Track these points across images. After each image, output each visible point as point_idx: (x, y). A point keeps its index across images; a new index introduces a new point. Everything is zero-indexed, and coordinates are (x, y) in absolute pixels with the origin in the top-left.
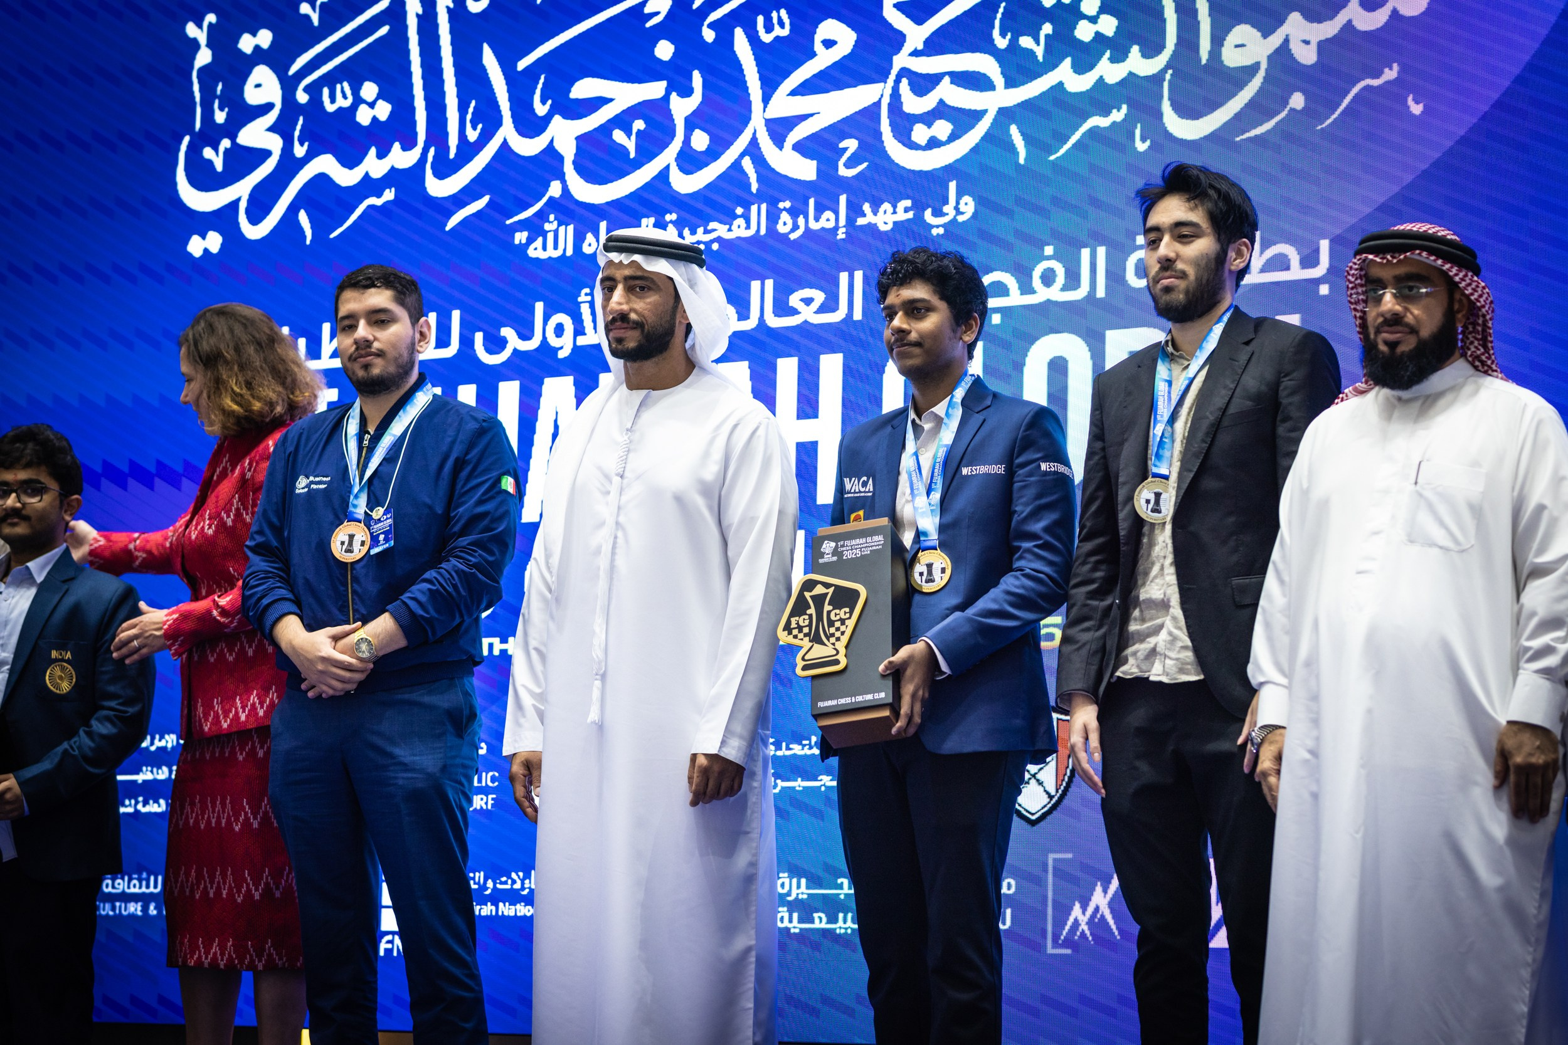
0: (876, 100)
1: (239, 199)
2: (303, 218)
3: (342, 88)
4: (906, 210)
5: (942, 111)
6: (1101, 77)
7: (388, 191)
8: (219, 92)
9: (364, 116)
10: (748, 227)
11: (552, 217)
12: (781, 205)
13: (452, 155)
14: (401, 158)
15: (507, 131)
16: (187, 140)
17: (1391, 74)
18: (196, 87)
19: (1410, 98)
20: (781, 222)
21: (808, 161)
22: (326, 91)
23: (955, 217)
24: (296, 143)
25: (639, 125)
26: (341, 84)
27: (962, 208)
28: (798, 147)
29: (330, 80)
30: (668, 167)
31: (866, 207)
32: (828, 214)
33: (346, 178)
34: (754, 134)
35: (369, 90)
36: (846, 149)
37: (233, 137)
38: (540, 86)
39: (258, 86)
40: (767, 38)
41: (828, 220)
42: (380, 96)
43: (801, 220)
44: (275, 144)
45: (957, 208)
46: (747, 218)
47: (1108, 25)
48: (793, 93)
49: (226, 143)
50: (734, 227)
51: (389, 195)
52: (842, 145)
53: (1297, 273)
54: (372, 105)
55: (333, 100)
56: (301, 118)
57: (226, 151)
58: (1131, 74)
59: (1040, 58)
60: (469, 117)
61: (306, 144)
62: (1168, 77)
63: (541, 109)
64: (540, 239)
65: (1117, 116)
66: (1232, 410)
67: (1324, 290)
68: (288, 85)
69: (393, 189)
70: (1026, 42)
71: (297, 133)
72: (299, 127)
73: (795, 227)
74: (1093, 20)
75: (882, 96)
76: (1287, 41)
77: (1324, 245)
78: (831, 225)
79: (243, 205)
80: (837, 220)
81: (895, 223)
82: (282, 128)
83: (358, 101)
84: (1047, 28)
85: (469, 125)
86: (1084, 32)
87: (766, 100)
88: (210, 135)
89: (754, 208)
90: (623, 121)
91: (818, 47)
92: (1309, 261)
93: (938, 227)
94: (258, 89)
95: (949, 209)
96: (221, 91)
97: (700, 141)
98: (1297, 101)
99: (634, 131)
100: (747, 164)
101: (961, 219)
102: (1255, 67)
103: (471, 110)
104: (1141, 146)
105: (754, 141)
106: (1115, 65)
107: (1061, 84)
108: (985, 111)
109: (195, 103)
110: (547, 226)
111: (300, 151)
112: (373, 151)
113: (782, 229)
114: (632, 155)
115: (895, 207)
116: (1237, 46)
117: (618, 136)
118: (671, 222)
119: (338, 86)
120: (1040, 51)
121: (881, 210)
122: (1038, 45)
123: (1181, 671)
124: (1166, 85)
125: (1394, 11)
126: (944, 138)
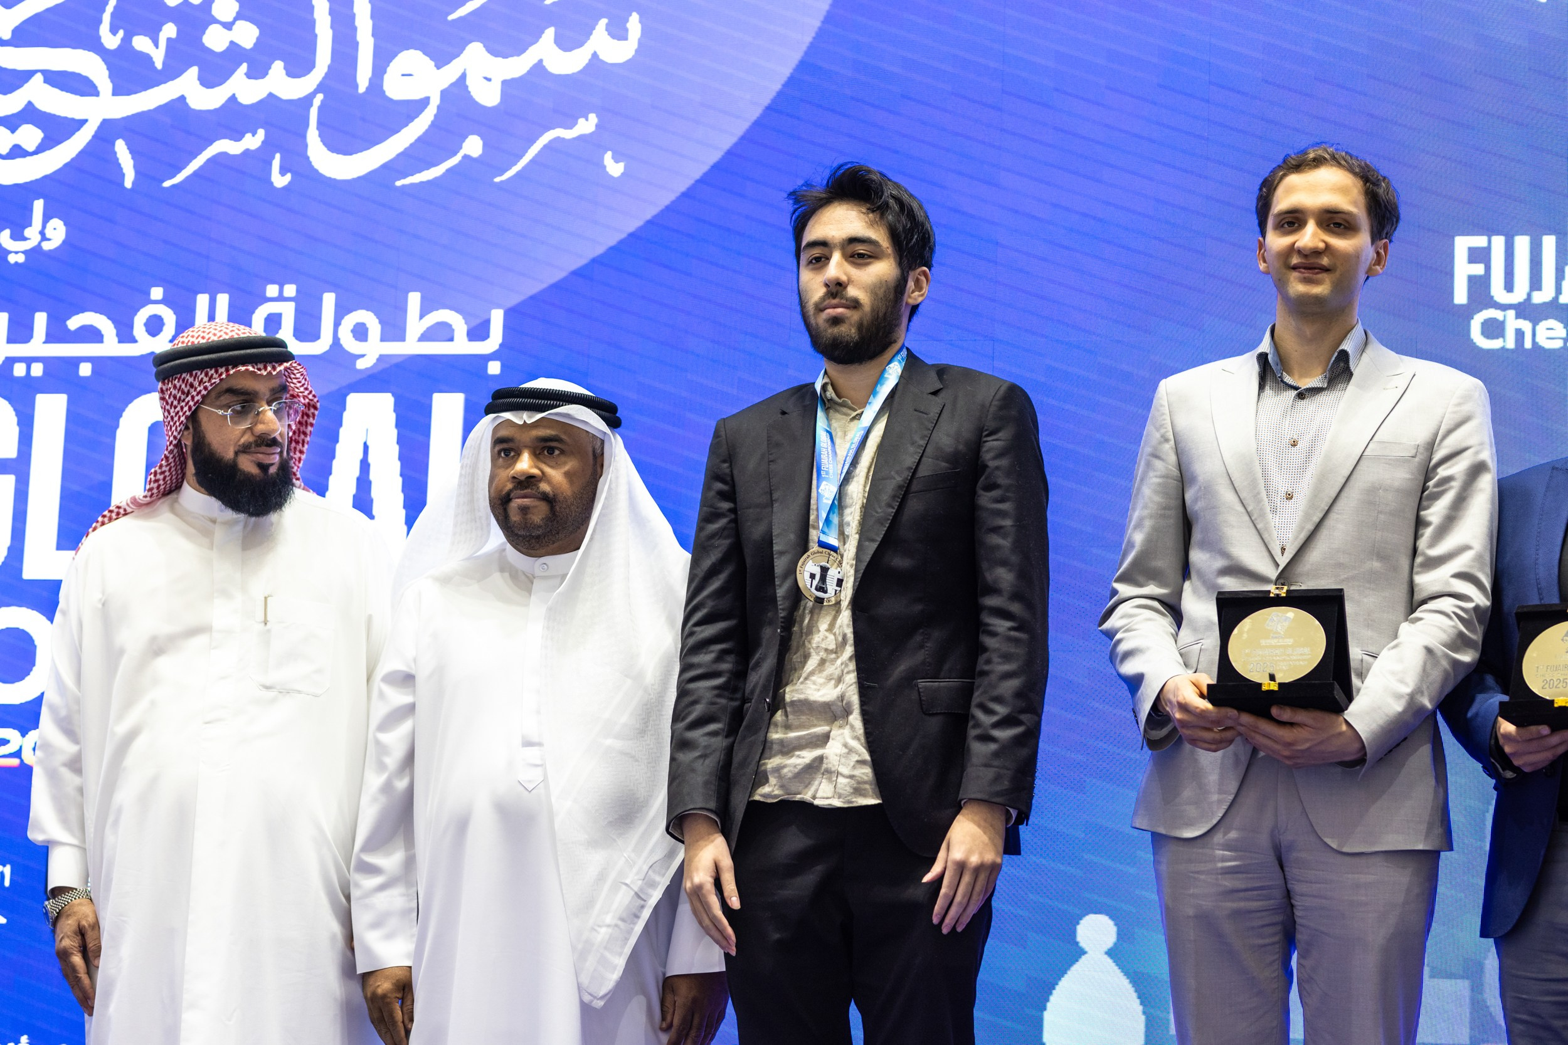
5: (30, 114)
6: (234, 95)
17: (587, 125)
19: (609, 154)
23: (40, 243)
27: (49, 233)
45: (42, 233)
47: (247, 35)
53: (461, 346)
58: (271, 95)
59: (159, 65)
62: (316, 103)
65: (253, 141)
67: (494, 368)
70: (141, 43)
74: (228, 26)
76: (463, 77)
77: (497, 318)
84: (169, 31)
86: (215, 39)
92: (478, 332)
93: (16, 252)
95: (32, 233)
98: (473, 146)
101: (47, 246)
102: (425, 102)
104: (280, 180)
106: (252, 81)
107: (182, 98)
108: (85, 121)
116: (403, 75)
120: (158, 57)
122: (157, 45)
123: (857, 792)
124: (313, 113)
125: (595, 55)
126: (31, 148)
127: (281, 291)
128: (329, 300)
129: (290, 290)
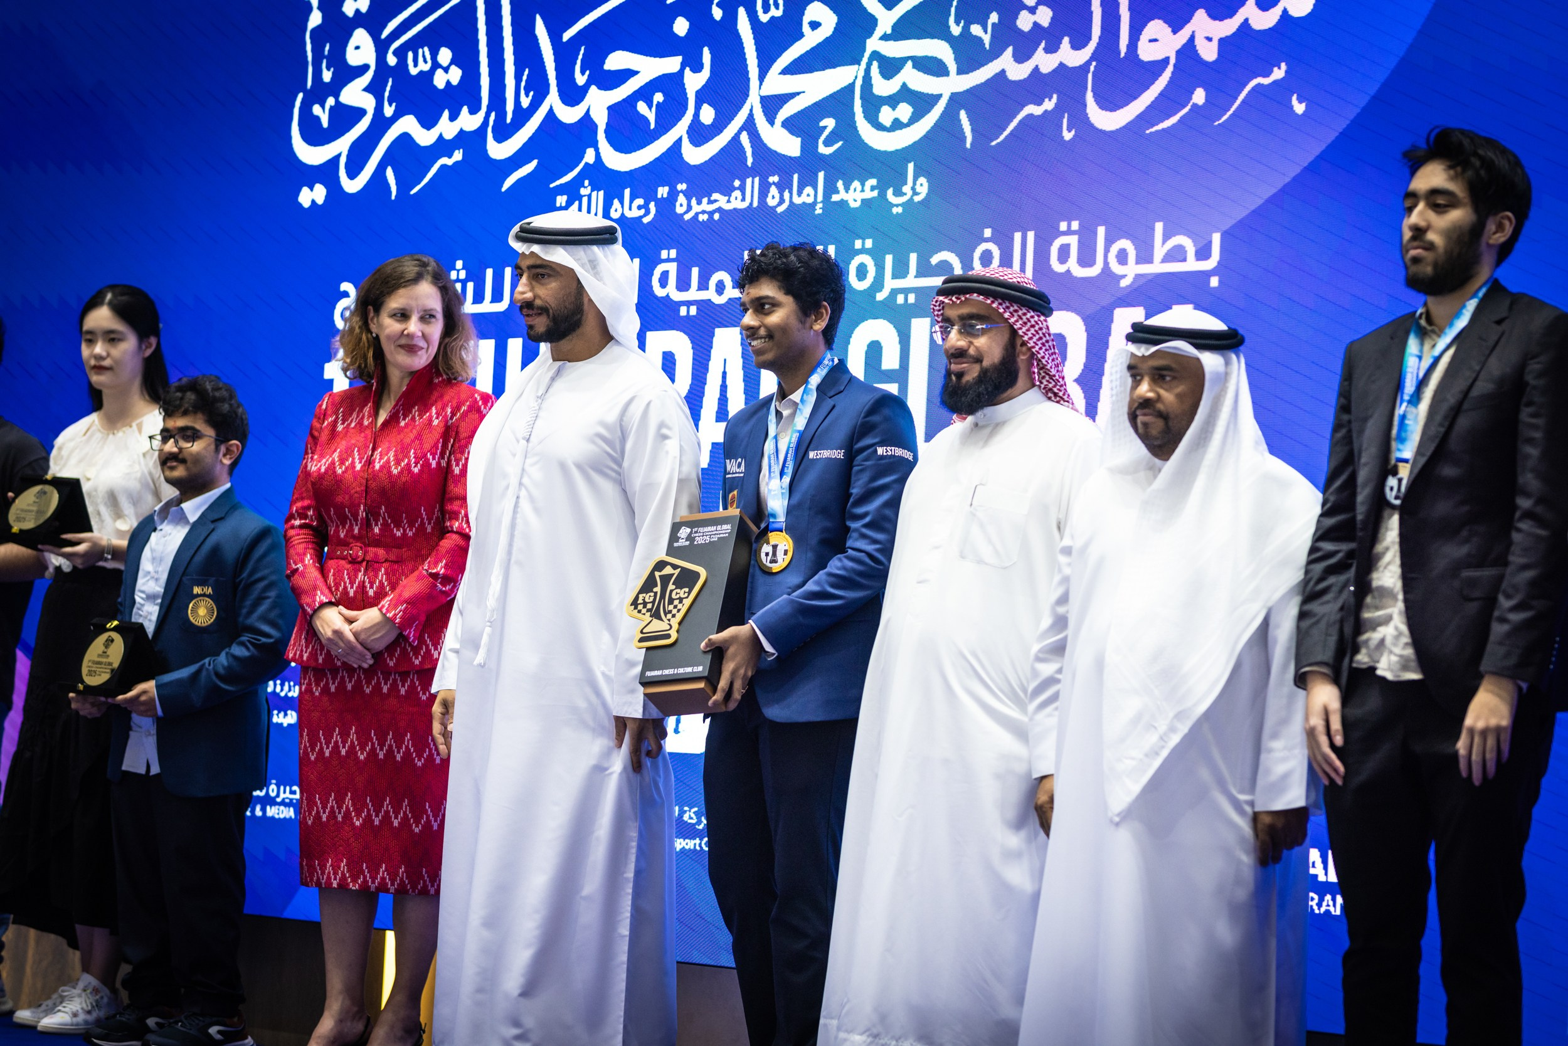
0: (851, 81)
1: (339, 155)
2: (390, 173)
3: (423, 52)
4: (873, 188)
5: (906, 94)
6: (1037, 66)
7: (457, 151)
8: (326, 53)
9: (440, 80)
10: (743, 199)
11: (586, 183)
12: (771, 179)
13: (508, 120)
14: (469, 121)
15: (553, 99)
16: (300, 96)
17: (1279, 73)
18: (309, 47)
19: (1294, 97)
20: (770, 195)
21: (794, 137)
22: (410, 55)
23: (912, 196)
24: (386, 103)
25: (659, 97)
26: (423, 48)
27: (918, 189)
28: (786, 124)
29: (414, 45)
30: (680, 139)
31: (840, 184)
32: (809, 190)
33: (425, 138)
34: (751, 110)
35: (445, 55)
36: (825, 127)
37: (337, 96)
38: (580, 57)
39: (357, 48)
40: (764, 18)
41: (808, 195)
42: (453, 62)
43: (786, 194)
44: (368, 103)
45: (913, 189)
46: (742, 189)
47: (1044, 16)
48: (785, 72)
49: (331, 101)
50: (732, 199)
51: (458, 156)
52: (822, 124)
53: (1192, 265)
54: (446, 70)
55: (416, 65)
56: (390, 80)
57: (331, 108)
58: (1061, 65)
59: (987, 47)
60: (523, 84)
61: (394, 104)
62: (1092, 68)
63: (581, 79)
64: (577, 203)
65: (1049, 105)
66: (1475, 393)
67: (1214, 282)
68: (381, 48)
69: (461, 150)
70: (976, 30)
71: (387, 94)
72: (388, 88)
73: (782, 201)
74: (1032, 10)
75: (856, 77)
76: (1192, 38)
77: (1216, 238)
78: (810, 200)
79: (343, 161)
80: (816, 196)
81: (863, 201)
82: (374, 88)
83: (436, 65)
84: (994, 17)
85: (522, 92)
86: (1025, 21)
87: (762, 78)
88: (320, 93)
89: (749, 181)
90: (644, 93)
91: (806, 28)
92: (1203, 253)
93: (897, 206)
94: (357, 51)
95: (907, 189)
96: (329, 51)
97: (708, 115)
98: (1199, 96)
99: (655, 103)
100: (744, 138)
101: (917, 199)
102: (1166, 61)
103: (525, 78)
104: (1068, 135)
105: (751, 117)
106: (1049, 55)
107: (1003, 71)
108: (940, 96)
109: (307, 62)
110: (583, 191)
111: (389, 111)
112: (446, 114)
113: (771, 202)
114: (652, 126)
115: (863, 185)
116: (1151, 41)
117: (642, 107)
118: (682, 191)
119: (420, 51)
120: (987, 39)
121: (852, 188)
122: (986, 33)
123: (1405, 667)
124: (1090, 76)
125: (1285, 11)
126: (905, 120)
127: (1069, 226)
128: (1101, 231)
129: (1075, 225)
